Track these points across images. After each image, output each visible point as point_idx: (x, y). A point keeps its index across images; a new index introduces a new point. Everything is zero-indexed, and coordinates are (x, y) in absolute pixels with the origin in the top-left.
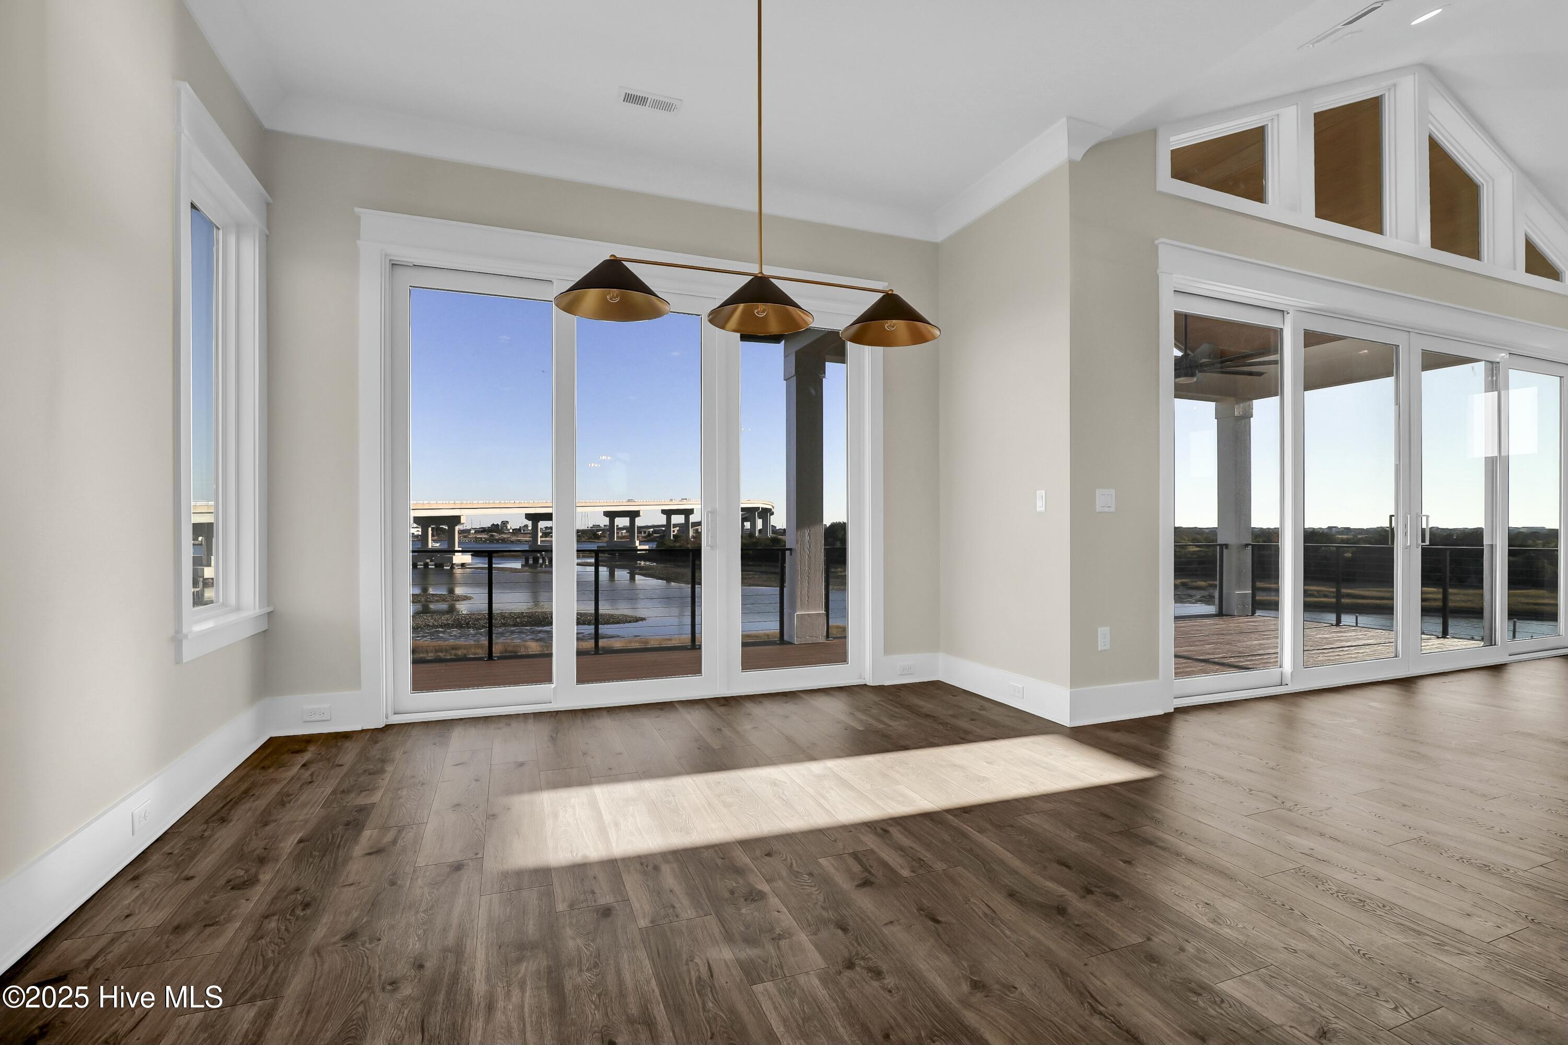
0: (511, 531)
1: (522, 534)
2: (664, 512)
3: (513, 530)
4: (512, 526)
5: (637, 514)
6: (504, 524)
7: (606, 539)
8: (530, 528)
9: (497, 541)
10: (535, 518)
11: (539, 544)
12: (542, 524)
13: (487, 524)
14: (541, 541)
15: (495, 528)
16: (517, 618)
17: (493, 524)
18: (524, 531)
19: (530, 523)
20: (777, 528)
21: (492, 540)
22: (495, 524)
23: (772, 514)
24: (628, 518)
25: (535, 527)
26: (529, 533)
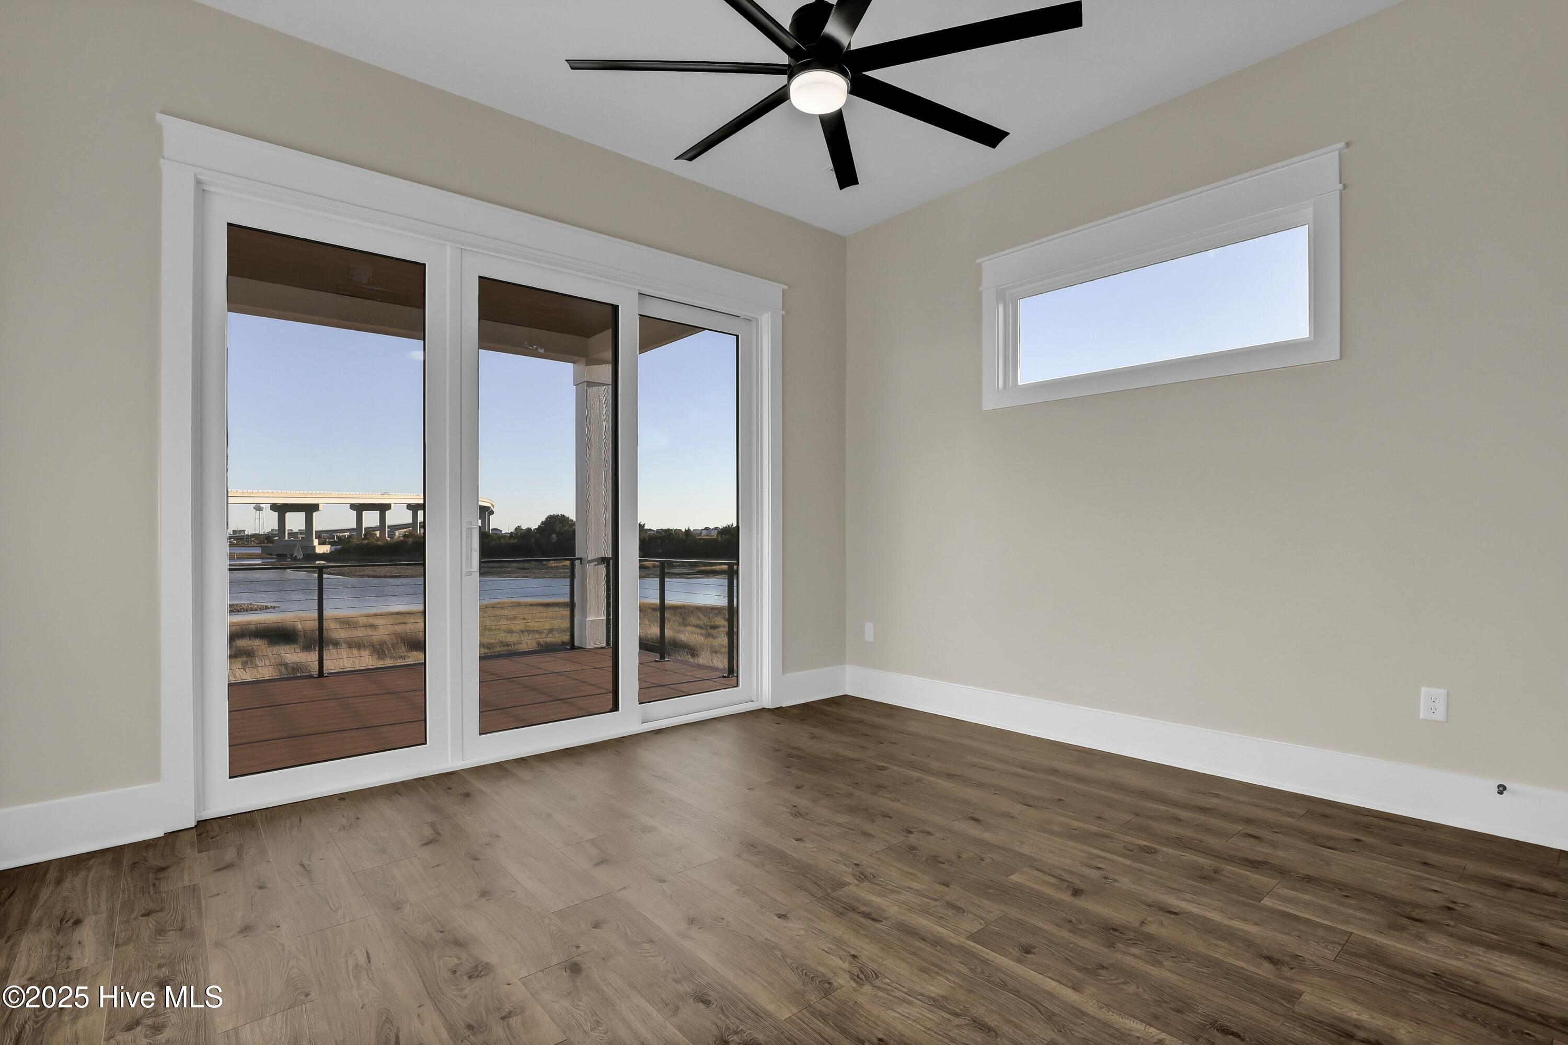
2: (353, 506)
5: (315, 507)
20: (503, 532)
23: (492, 513)
24: (304, 513)
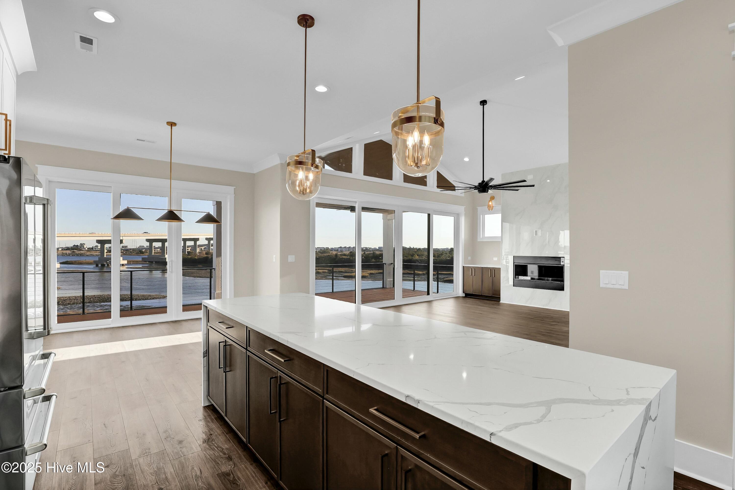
0: (87, 249)
1: (94, 250)
2: (182, 239)
3: (88, 248)
4: (87, 246)
6: (82, 245)
7: (147, 254)
8: (99, 248)
9: (78, 255)
10: (102, 242)
11: (105, 256)
12: (107, 246)
13: (71, 245)
14: (106, 255)
15: (76, 247)
16: (90, 298)
17: (75, 245)
18: (95, 249)
19: (99, 245)
21: (73, 255)
22: (76, 245)
25: (102, 247)
26: (98, 250)
